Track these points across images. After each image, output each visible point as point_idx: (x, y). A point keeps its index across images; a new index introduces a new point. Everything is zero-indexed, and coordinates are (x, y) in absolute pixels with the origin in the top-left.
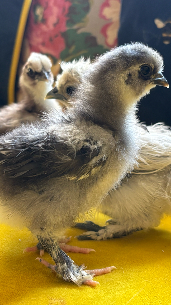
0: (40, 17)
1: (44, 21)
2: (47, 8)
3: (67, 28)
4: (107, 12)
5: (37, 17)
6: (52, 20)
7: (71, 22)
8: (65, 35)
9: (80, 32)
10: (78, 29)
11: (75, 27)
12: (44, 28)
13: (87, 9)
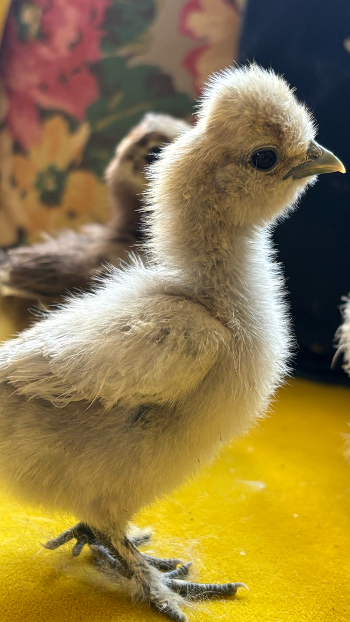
0: (34, 29)
1: (45, 36)
2: (49, 8)
3: (103, 55)
4: (197, 22)
5: (24, 28)
6: (65, 35)
7: (112, 40)
8: (96, 69)
9: (134, 62)
10: (129, 57)
11: (123, 52)
12: (44, 51)
13: (150, 14)
